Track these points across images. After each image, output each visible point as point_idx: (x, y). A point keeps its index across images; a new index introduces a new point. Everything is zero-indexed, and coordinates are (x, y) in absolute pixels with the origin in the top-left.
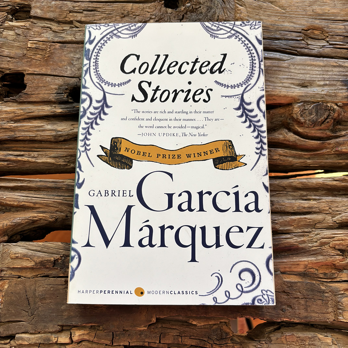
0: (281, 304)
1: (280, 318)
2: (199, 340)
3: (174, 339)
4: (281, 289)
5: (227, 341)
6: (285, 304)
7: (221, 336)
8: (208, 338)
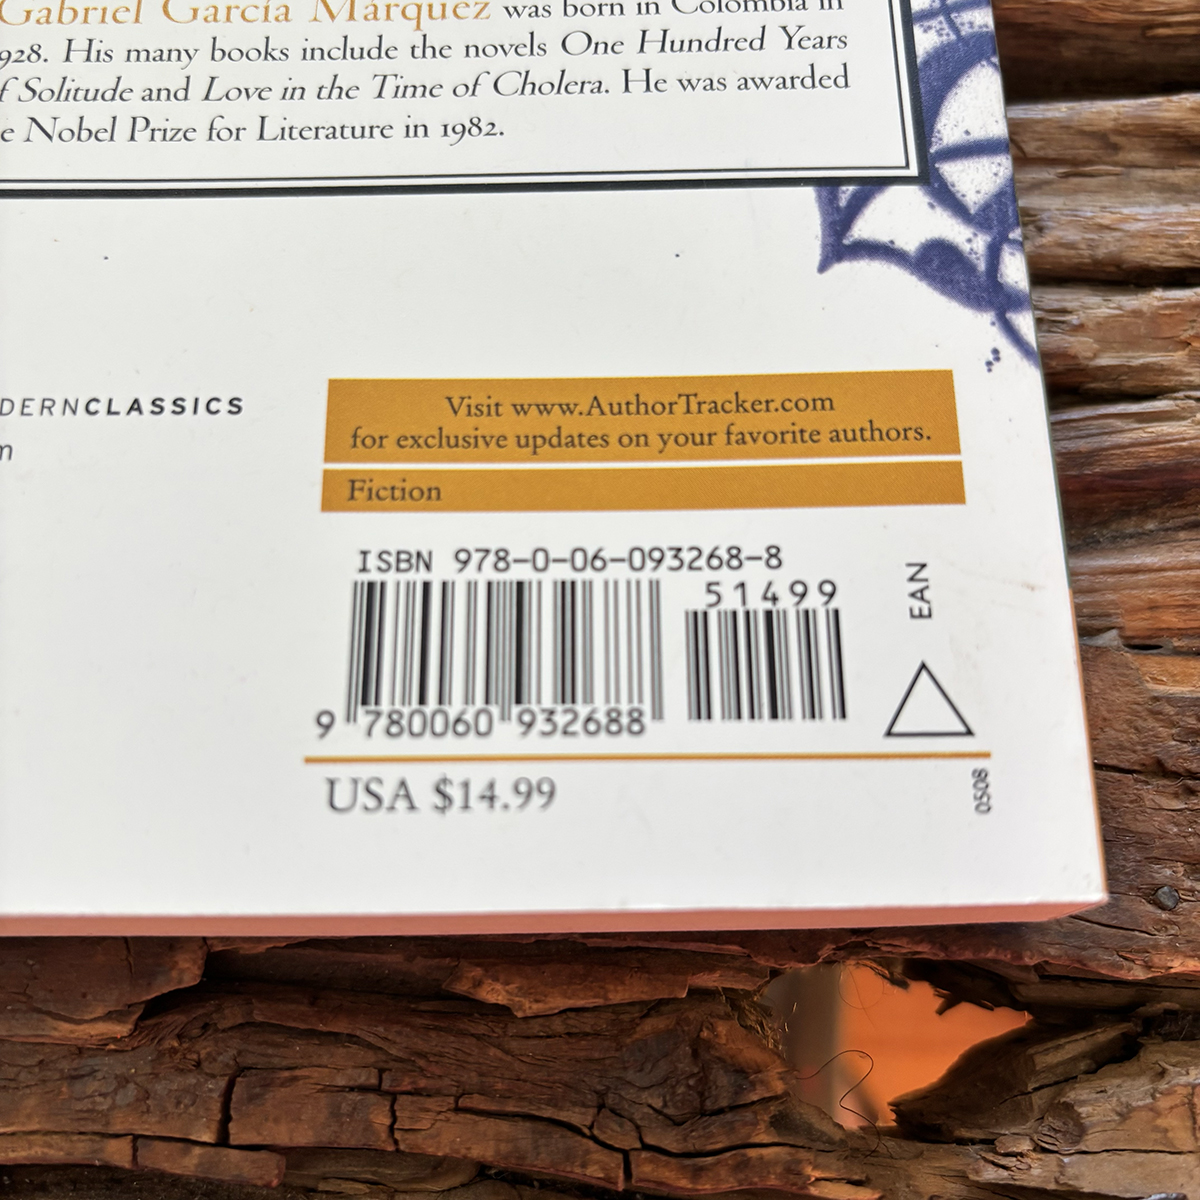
0: (1139, 850)
1: (1138, 951)
2: (528, 1124)
3: (336, 1114)
4: (1139, 748)
5: (744, 1131)
6: (1172, 855)
7: (701, 1094)
8: (601, 1107)
